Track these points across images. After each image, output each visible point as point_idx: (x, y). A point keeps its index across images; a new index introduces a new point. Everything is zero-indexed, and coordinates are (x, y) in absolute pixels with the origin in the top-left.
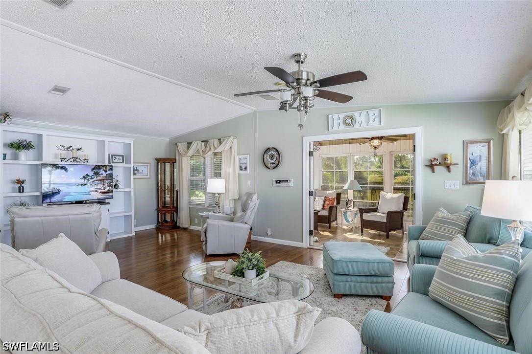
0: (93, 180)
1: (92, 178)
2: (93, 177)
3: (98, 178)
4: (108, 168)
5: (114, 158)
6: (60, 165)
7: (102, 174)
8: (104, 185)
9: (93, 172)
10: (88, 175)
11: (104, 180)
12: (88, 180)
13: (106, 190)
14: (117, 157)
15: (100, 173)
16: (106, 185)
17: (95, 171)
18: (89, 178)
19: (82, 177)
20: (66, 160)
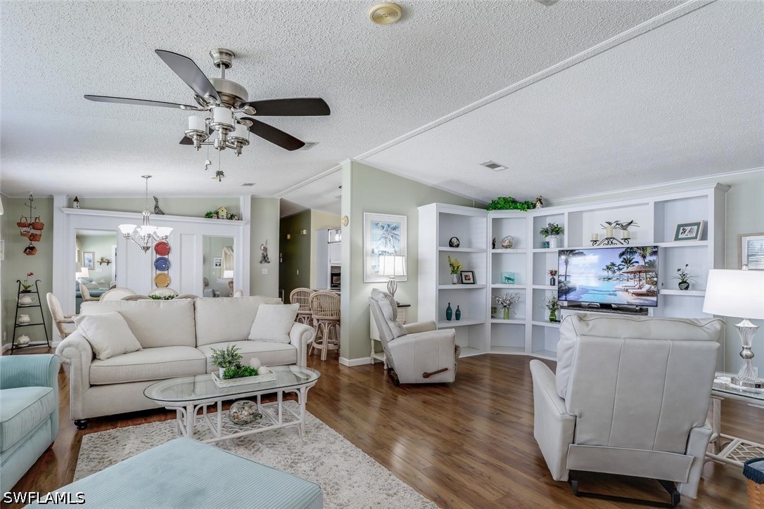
0: (621, 272)
1: (620, 269)
2: (621, 267)
3: (631, 269)
4: (649, 251)
5: (681, 231)
6: (577, 251)
7: (637, 262)
8: (640, 280)
9: (622, 259)
10: (613, 264)
11: (640, 272)
12: (614, 272)
13: (644, 290)
14: (688, 228)
15: (633, 261)
16: (644, 281)
17: (625, 257)
18: (616, 268)
19: (605, 268)
20: (598, 243)
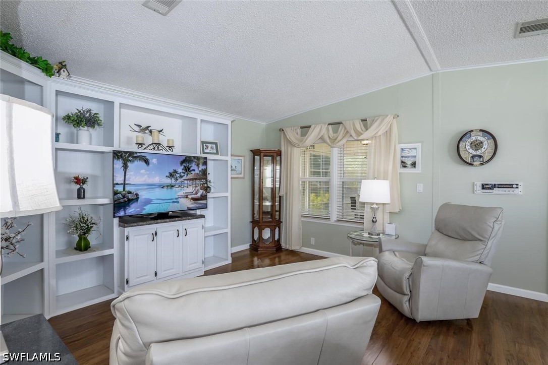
0: (182, 179)
1: (181, 177)
2: (182, 174)
3: (190, 176)
4: (202, 161)
5: (205, 147)
6: (138, 154)
7: (194, 170)
8: (196, 186)
9: (183, 167)
10: (175, 172)
11: (196, 179)
12: (177, 179)
13: (199, 195)
14: (210, 146)
15: (192, 169)
16: (199, 187)
17: (184, 164)
18: (178, 175)
19: (168, 175)
20: (144, 147)
